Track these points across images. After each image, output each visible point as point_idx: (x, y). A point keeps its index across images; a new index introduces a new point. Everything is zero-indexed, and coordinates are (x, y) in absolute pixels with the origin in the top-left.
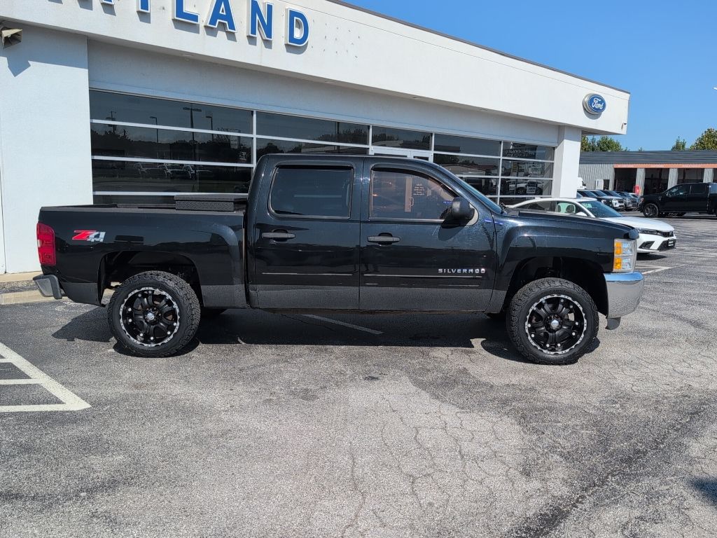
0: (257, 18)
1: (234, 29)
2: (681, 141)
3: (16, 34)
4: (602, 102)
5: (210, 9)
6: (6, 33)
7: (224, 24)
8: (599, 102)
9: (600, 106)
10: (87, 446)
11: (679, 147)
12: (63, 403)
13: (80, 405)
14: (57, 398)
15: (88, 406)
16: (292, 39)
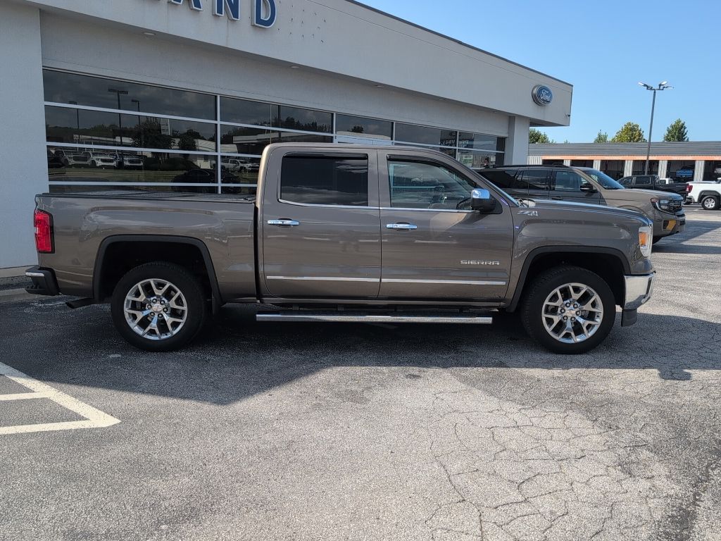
1: (200, 8)
2: (603, 133)
4: (549, 93)
8: (547, 94)
9: (547, 98)
10: (139, 468)
11: (601, 139)
12: (86, 419)
13: (106, 421)
14: (76, 414)
15: (117, 421)
16: (259, 20)
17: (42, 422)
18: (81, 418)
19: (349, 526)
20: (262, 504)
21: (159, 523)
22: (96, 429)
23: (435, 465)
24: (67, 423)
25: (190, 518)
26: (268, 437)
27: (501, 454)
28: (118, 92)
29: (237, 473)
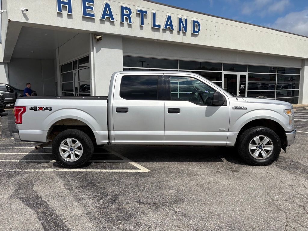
0: (182, 24)
1: (173, 29)
3: (100, 37)
5: (165, 23)
6: (98, 37)
7: (169, 28)
12: (140, 169)
13: (146, 170)
14: (137, 167)
15: (149, 171)
16: (194, 31)
17: (126, 169)
18: (138, 169)
19: (232, 212)
20: (199, 201)
21: (166, 203)
22: (143, 172)
23: (267, 196)
24: (134, 170)
25: (176, 202)
26: (201, 180)
27: (296, 196)
28: (142, 62)
29: (190, 191)
